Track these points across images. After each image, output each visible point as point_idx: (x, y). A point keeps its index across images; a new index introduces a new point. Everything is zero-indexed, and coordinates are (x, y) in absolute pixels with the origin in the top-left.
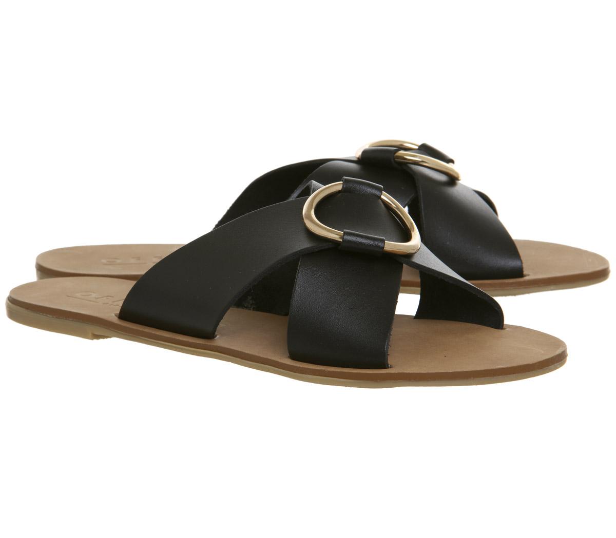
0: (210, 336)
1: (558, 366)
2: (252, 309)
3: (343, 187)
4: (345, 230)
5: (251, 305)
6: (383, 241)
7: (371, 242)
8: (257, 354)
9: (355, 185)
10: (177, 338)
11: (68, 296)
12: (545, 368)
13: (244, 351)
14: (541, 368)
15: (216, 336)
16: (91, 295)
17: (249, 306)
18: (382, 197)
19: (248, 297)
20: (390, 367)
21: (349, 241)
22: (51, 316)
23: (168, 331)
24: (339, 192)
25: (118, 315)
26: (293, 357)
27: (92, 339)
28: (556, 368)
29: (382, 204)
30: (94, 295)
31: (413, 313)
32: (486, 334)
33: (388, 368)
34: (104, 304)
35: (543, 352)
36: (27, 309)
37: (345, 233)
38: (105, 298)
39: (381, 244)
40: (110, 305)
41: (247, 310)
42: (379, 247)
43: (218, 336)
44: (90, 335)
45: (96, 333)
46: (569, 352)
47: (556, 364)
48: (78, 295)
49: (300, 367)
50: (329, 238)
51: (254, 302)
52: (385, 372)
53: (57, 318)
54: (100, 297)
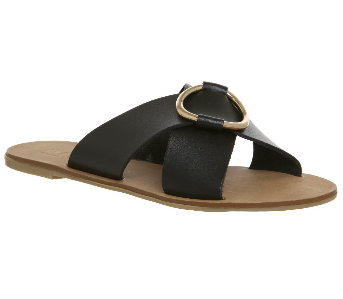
0: (120, 178)
1: (330, 200)
2: (151, 162)
3: (203, 87)
4: (199, 114)
5: (151, 159)
6: (223, 121)
7: (215, 122)
8: (145, 190)
9: (210, 86)
10: (100, 179)
11: (42, 152)
12: (321, 201)
13: (137, 188)
14: (318, 201)
15: (124, 178)
16: (56, 152)
17: (150, 160)
18: (227, 93)
19: (150, 154)
20: (224, 199)
21: (202, 121)
22: (29, 165)
23: (96, 175)
24: (201, 90)
25: (67, 164)
26: (167, 192)
27: (52, 179)
28: (329, 201)
29: (227, 98)
30: (58, 152)
31: (248, 165)
32: (290, 179)
33: (223, 199)
34: (62, 157)
35: (321, 191)
36: (15, 160)
37: (199, 116)
38: (64, 154)
39: (221, 123)
40: (65, 158)
41: (148, 163)
42: (220, 125)
43: (125, 178)
44: (51, 176)
45: (54, 175)
46: (339, 191)
47: (328, 199)
48: (48, 152)
49: (169, 198)
50: (190, 119)
51: (152, 158)
52: (220, 202)
53: (32, 166)
54: (61, 153)
